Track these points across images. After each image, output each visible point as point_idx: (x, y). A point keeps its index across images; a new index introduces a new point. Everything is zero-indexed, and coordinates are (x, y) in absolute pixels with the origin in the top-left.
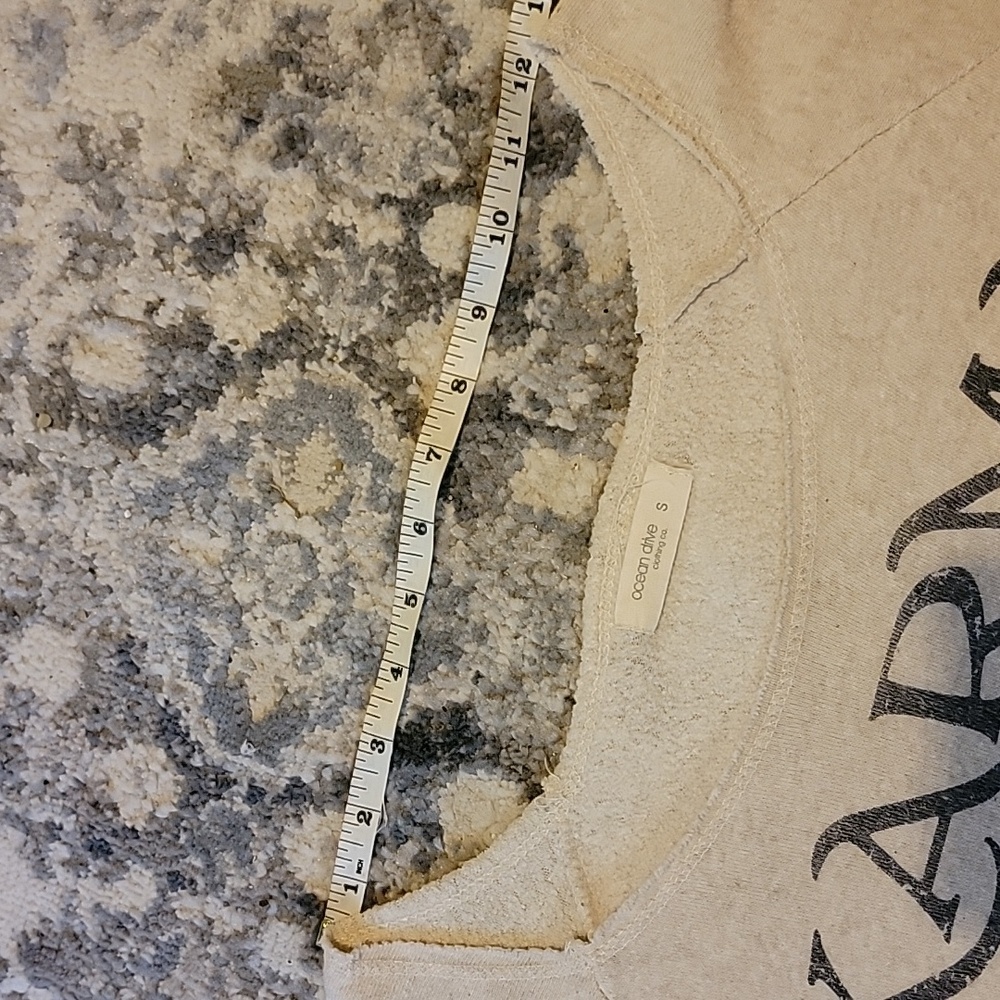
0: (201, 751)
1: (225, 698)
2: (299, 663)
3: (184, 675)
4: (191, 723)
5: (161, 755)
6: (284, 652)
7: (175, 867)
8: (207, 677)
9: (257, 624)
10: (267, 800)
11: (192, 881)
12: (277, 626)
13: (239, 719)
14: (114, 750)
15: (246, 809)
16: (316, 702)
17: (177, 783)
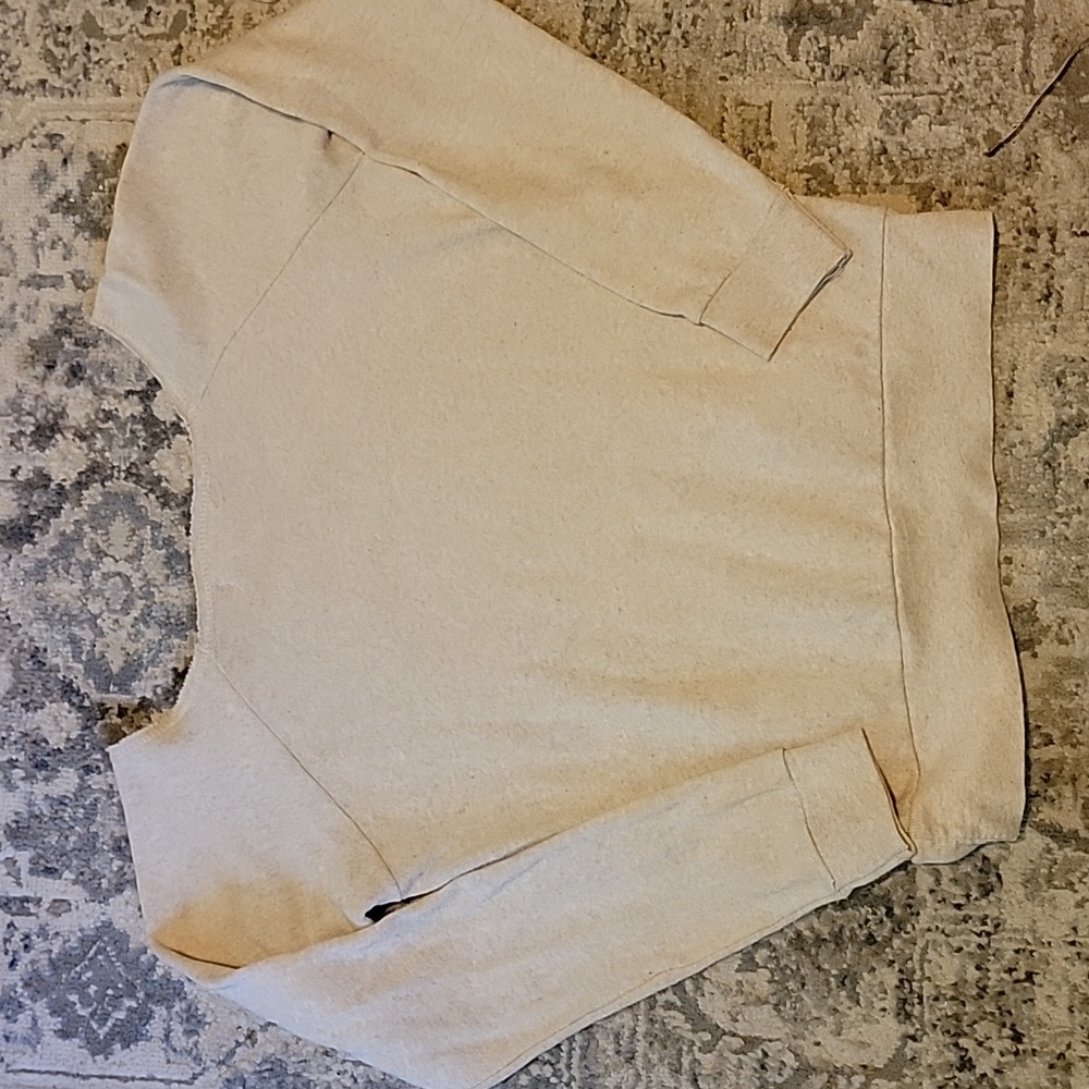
0: (88, 697)
1: (96, 667)
2: (133, 637)
3: (71, 660)
4: (80, 684)
5: (66, 705)
6: (123, 634)
7: (87, 763)
8: (84, 658)
9: (105, 624)
10: (129, 712)
11: (98, 767)
12: (116, 621)
13: (106, 674)
14: (39, 711)
15: (119, 721)
16: (145, 655)
17: (78, 718)
